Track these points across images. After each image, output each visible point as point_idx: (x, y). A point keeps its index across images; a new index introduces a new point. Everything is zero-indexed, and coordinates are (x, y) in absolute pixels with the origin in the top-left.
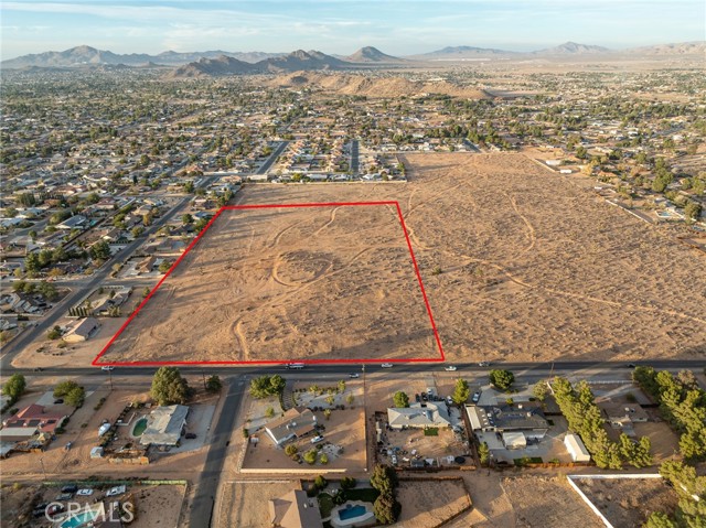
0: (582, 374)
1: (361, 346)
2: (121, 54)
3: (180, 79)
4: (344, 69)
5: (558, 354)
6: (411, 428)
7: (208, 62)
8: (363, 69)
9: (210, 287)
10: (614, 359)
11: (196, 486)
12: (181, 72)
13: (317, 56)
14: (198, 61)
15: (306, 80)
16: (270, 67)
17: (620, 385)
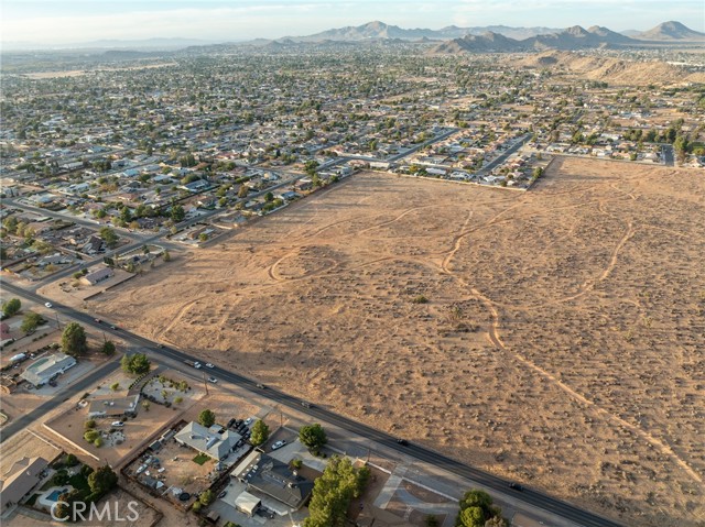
0: (421, 469)
1: (254, 355)
2: (407, 29)
3: (439, 55)
4: (625, 48)
5: (423, 435)
6: (191, 448)
7: (472, 38)
8: (650, 49)
9: (215, 264)
10: (485, 467)
11: (10, 423)
12: (443, 48)
13: (598, 32)
14: (463, 38)
15: (555, 61)
16: (537, 45)
17: (448, 501)
